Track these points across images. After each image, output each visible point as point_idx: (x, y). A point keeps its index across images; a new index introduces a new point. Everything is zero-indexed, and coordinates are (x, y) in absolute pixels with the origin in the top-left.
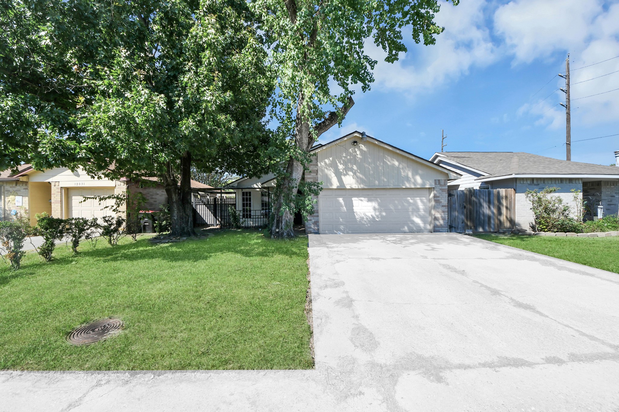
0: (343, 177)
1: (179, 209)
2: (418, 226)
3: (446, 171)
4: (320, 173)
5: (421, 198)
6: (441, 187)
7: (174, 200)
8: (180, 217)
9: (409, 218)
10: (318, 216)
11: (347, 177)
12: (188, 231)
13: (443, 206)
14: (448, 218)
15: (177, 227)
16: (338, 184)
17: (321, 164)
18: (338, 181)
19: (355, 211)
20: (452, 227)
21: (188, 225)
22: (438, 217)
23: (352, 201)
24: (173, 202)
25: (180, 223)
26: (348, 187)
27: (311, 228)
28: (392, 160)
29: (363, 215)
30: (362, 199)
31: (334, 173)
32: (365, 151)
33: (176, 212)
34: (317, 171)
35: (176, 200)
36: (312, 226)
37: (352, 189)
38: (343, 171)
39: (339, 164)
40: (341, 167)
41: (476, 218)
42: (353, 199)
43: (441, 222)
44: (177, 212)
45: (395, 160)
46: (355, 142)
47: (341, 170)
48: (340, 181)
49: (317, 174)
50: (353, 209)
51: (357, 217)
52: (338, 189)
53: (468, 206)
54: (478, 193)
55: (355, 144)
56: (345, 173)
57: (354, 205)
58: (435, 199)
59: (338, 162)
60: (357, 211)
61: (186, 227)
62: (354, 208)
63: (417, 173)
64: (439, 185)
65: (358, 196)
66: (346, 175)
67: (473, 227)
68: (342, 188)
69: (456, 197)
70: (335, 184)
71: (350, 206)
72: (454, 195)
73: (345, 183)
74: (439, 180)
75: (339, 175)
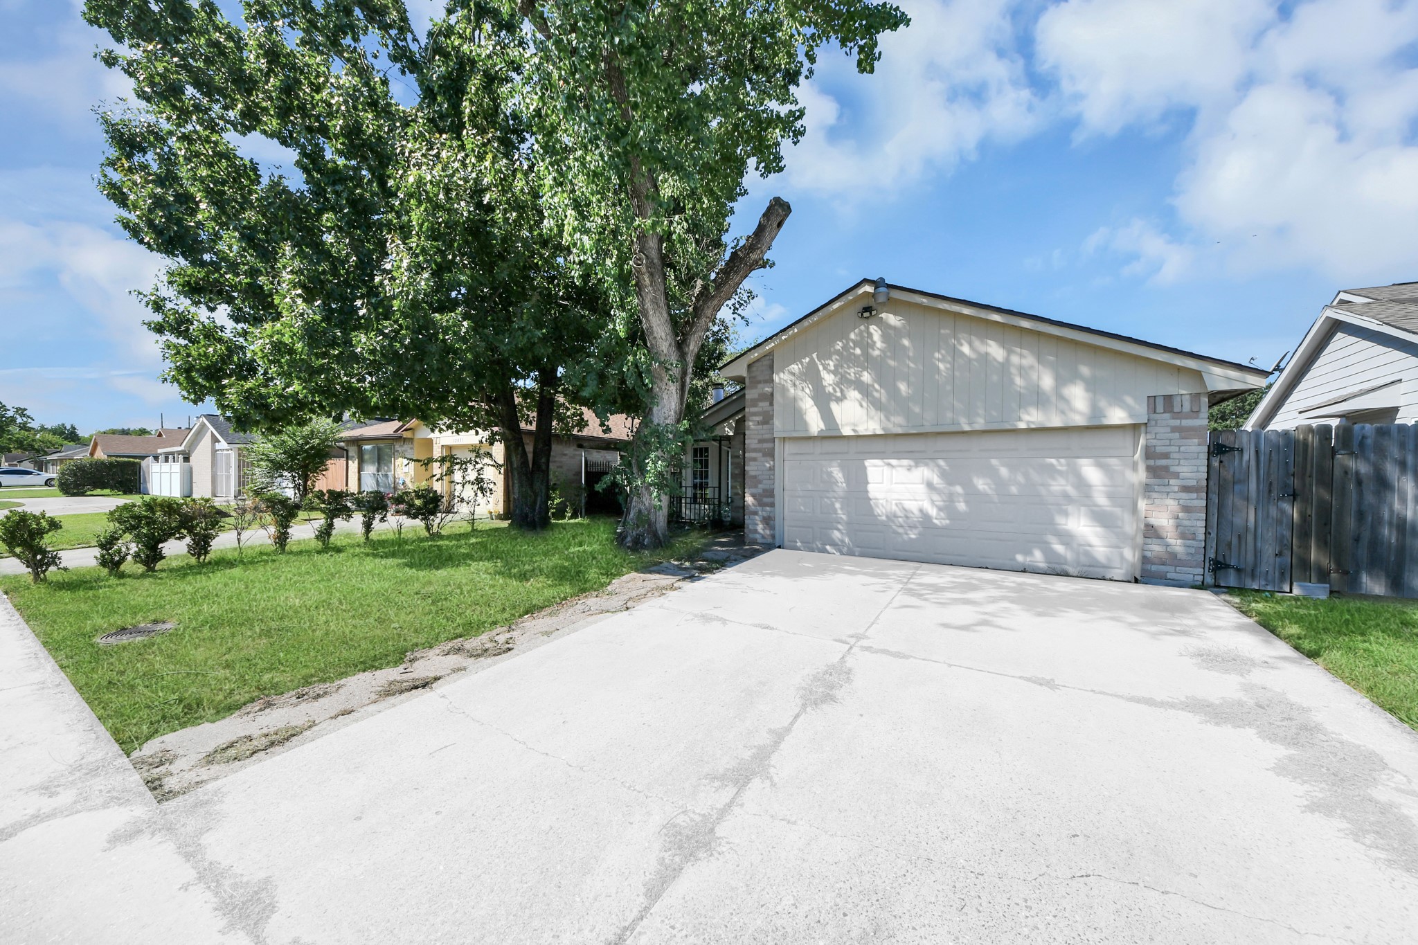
0: (834, 406)
2: (1083, 550)
4: (777, 397)
5: (1103, 460)
6: (1176, 423)
9: (1052, 522)
10: (772, 505)
11: (846, 404)
13: (1186, 489)
14: (1207, 533)
16: (822, 426)
17: (781, 377)
18: (823, 418)
19: (871, 495)
20: (1227, 566)
21: (534, 510)
22: (1162, 527)
23: (865, 468)
26: (847, 431)
27: (756, 531)
28: (983, 342)
29: (894, 508)
30: (894, 462)
31: (813, 398)
32: (895, 328)
34: (772, 394)
36: (760, 527)
37: (858, 437)
38: (834, 389)
39: (824, 374)
40: (828, 379)
41: (1357, 539)
42: (868, 463)
43: (1177, 545)
45: (991, 342)
46: (868, 309)
47: (831, 389)
48: (827, 415)
49: (772, 404)
50: (867, 492)
51: (878, 511)
52: (822, 438)
53: (1317, 492)
54: (1369, 441)
55: (866, 314)
56: (839, 394)
57: (870, 479)
58: (1151, 462)
59: (821, 368)
60: (878, 495)
62: (870, 487)
63: (1075, 377)
64: (1167, 416)
65: (881, 455)
66: (842, 400)
67: (1334, 575)
68: (832, 436)
69: (1250, 455)
70: (815, 423)
71: (859, 482)
72: (1241, 451)
73: (839, 422)
74: (1168, 399)
75: (823, 400)
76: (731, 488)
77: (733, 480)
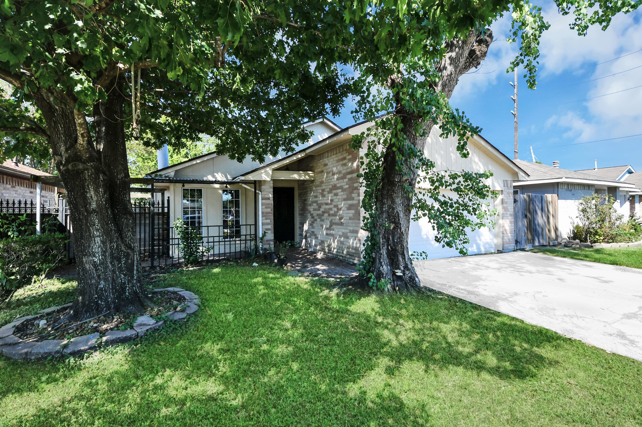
1: (106, 233)
3: (516, 169)
6: (508, 191)
7: (94, 206)
8: (112, 254)
12: (135, 293)
14: (514, 231)
15: (102, 284)
20: (518, 242)
24: (89, 213)
25: (114, 272)
33: (98, 240)
35: (98, 205)
41: (534, 229)
43: (510, 236)
44: (102, 242)
53: (528, 215)
54: (534, 199)
61: (129, 281)
64: (507, 188)
67: (531, 241)
72: (518, 201)
74: (506, 181)
76: (263, 224)
77: (264, 218)
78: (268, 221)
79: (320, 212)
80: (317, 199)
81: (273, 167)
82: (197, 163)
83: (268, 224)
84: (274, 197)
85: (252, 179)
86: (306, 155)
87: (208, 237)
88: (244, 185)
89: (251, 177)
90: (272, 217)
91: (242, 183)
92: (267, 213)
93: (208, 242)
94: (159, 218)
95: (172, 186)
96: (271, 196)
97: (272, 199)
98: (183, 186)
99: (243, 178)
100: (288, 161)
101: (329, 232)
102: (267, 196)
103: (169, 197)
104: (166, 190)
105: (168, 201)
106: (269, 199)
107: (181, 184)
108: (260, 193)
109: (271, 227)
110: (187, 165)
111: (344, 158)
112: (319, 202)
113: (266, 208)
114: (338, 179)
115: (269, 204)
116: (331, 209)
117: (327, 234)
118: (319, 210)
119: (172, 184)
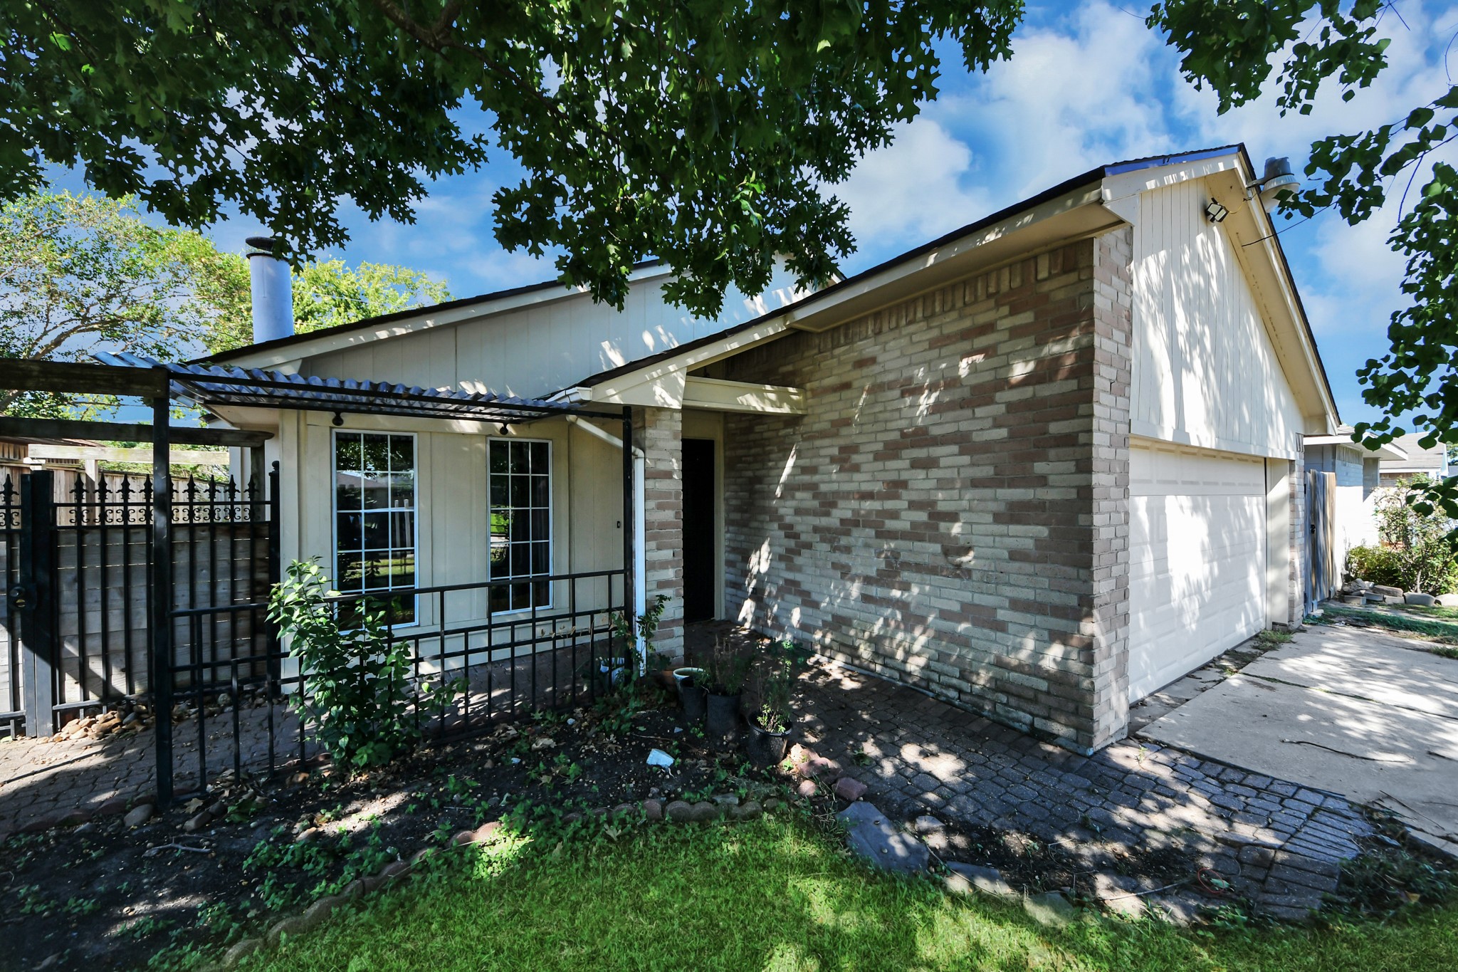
3: (1327, 406)
13: (1300, 528)
17: (1139, 280)
18: (1175, 402)
22: (1296, 567)
30: (1184, 501)
43: (1300, 584)
47: (1182, 343)
48: (1179, 399)
56: (1188, 358)
59: (1175, 291)
73: (1186, 415)
76: (649, 566)
77: (653, 544)
78: (667, 554)
79: (833, 521)
80: (816, 478)
81: (691, 361)
82: (393, 339)
83: (664, 565)
84: (685, 471)
85: (617, 400)
86: (789, 328)
87: (442, 634)
88: (583, 424)
89: (613, 394)
90: (679, 541)
91: (580, 414)
92: (663, 525)
93: (442, 656)
94: (233, 546)
95: (288, 421)
96: (676, 465)
97: (677, 476)
98: (338, 421)
99: (586, 394)
100: (735, 345)
101: (875, 591)
102: (662, 466)
103: (276, 465)
104: (270, 436)
105: (275, 477)
106: (668, 475)
107: (329, 416)
108: (640, 453)
109: (672, 574)
110: (351, 340)
111: (988, 328)
112: (824, 488)
113: (660, 507)
114: (936, 409)
115: (667, 494)
116: (894, 515)
117: (866, 598)
118: (828, 514)
119: (291, 415)
